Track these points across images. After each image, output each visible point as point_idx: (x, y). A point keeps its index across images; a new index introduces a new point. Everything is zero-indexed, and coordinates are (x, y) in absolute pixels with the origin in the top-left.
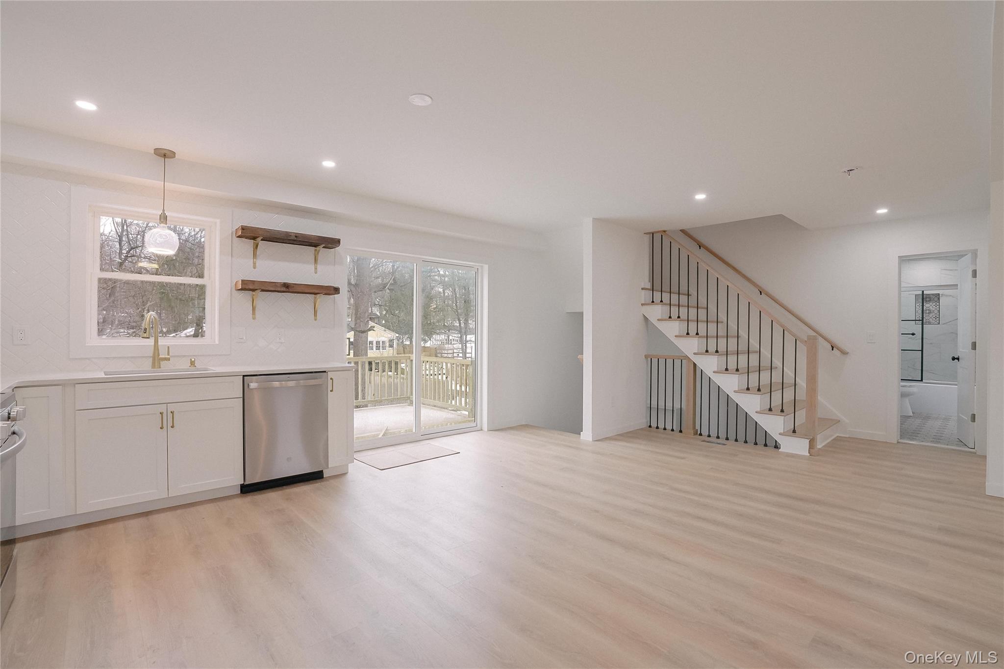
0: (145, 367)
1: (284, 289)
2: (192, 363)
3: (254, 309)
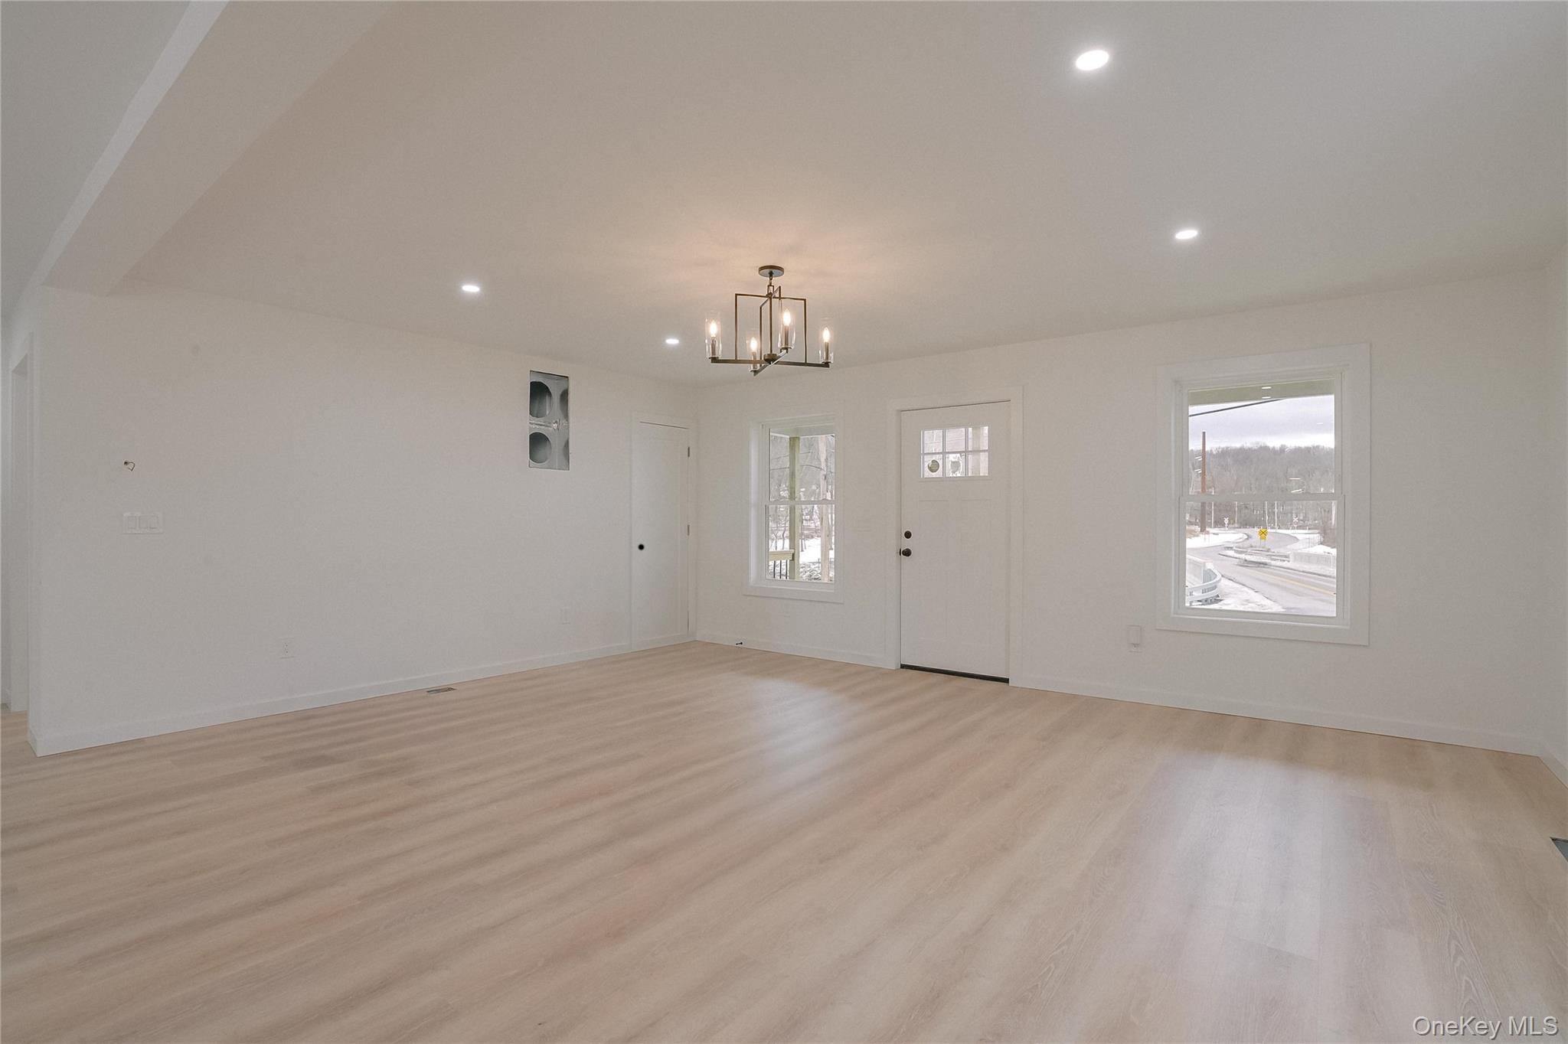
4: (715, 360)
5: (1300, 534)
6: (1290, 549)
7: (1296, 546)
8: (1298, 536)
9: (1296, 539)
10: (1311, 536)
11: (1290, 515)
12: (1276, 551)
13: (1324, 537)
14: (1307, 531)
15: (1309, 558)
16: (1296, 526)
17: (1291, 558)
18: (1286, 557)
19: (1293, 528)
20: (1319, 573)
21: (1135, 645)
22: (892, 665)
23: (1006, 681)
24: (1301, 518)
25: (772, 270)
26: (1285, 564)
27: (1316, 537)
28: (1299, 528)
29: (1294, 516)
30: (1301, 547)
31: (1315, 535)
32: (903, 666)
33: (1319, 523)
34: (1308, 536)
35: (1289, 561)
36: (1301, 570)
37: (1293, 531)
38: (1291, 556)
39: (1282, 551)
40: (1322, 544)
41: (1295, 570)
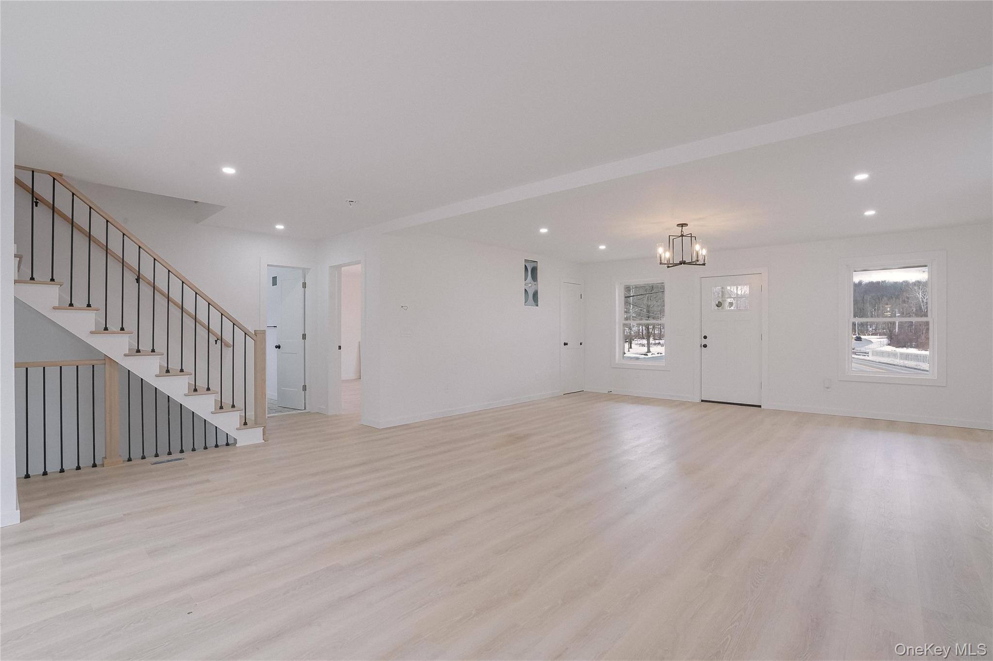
4: (661, 263)
5: (874, 339)
6: (868, 348)
7: (871, 346)
8: (872, 340)
9: (871, 342)
10: (882, 340)
11: (865, 326)
12: (858, 349)
13: (890, 341)
14: (878, 337)
15: (882, 354)
16: (871, 333)
17: (870, 354)
18: (865, 353)
19: (869, 335)
20: (890, 363)
21: (828, 388)
22: (698, 401)
23: (760, 406)
24: (874, 328)
25: (682, 225)
26: (866, 358)
27: (885, 340)
28: (872, 335)
29: (869, 327)
30: (875, 347)
31: (884, 340)
32: (702, 401)
33: (886, 331)
34: (879, 340)
35: (868, 356)
36: (878, 361)
37: (869, 337)
38: (870, 353)
39: (863, 349)
40: (889, 345)
41: (873, 361)
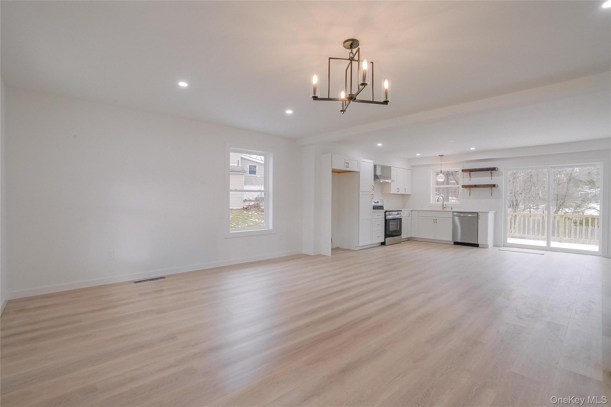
0: (441, 209)
1: (475, 187)
2: (452, 209)
3: (470, 193)
